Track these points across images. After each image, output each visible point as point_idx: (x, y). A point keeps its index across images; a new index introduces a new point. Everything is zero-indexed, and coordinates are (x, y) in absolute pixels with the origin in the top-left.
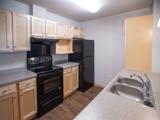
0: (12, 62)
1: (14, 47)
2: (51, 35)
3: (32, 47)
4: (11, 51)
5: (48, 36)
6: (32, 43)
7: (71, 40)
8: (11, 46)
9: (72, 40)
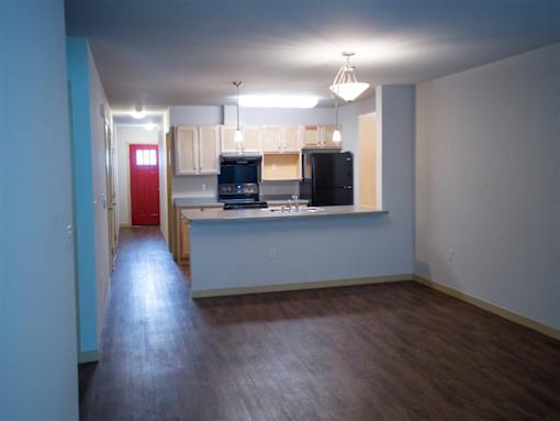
0: (199, 189)
1: (200, 169)
2: (252, 151)
3: (222, 169)
4: (197, 173)
5: (246, 150)
6: (222, 164)
7: (298, 155)
8: (197, 167)
9: (301, 155)
